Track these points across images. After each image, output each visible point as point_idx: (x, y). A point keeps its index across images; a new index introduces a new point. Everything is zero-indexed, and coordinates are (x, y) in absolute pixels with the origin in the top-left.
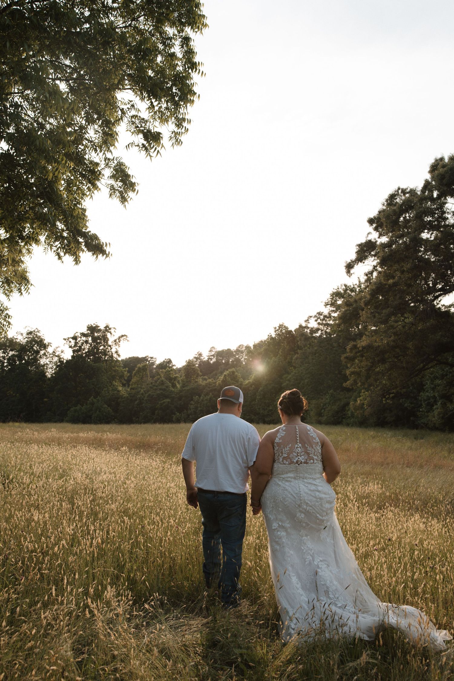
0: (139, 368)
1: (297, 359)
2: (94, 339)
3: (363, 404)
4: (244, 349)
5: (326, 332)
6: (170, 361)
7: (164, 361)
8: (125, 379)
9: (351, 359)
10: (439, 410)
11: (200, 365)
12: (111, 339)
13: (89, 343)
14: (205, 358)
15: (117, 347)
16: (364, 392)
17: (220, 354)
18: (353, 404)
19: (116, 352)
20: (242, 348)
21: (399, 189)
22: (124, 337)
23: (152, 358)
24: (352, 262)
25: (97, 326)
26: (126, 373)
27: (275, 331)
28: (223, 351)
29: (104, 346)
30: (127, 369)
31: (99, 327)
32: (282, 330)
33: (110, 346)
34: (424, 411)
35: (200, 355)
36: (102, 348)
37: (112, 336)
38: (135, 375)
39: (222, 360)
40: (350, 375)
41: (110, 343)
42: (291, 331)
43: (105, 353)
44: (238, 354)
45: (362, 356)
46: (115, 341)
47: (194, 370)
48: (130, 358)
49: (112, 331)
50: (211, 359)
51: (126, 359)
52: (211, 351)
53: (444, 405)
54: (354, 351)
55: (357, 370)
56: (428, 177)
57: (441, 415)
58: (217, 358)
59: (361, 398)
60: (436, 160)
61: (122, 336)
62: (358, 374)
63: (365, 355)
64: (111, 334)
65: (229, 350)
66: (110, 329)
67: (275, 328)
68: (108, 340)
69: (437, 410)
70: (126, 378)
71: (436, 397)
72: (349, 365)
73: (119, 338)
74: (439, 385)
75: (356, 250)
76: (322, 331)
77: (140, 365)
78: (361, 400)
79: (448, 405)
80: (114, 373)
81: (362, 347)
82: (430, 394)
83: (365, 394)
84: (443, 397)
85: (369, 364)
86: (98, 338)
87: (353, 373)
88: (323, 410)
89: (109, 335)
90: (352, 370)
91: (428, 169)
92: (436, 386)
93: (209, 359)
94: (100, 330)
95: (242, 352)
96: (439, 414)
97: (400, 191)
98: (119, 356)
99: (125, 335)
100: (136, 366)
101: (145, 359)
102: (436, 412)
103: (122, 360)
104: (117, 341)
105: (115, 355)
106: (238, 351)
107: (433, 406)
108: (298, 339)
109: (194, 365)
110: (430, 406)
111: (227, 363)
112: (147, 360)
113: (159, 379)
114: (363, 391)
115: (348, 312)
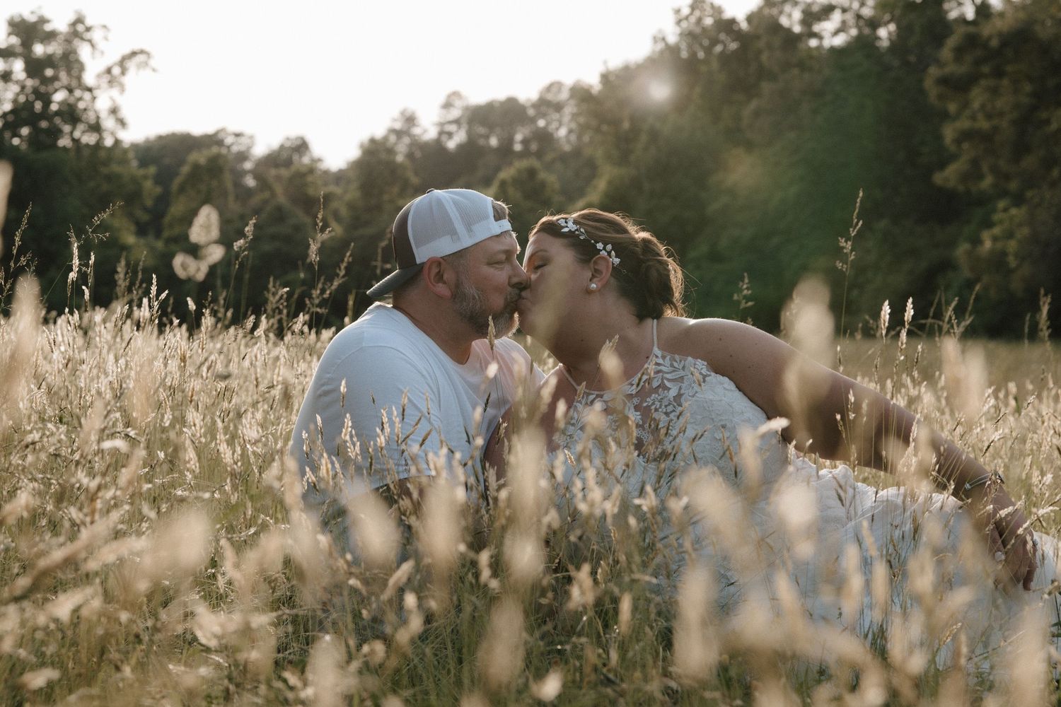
0: (196, 167)
1: (757, 114)
2: (34, 67)
3: (1004, 254)
4: (564, 95)
5: (859, 17)
6: (302, 146)
7: (282, 147)
8: (145, 209)
9: (957, 86)
11: (410, 156)
12: (93, 65)
13: (17, 82)
14: (427, 129)
15: (115, 92)
16: (1005, 210)
17: (482, 117)
19: (114, 111)
20: (559, 90)
22: (141, 58)
23: (238, 135)
25: (43, 21)
26: (148, 184)
27: (679, 22)
28: (490, 107)
29: (71, 91)
30: (152, 170)
31: (48, 21)
32: (699, 20)
33: (90, 90)
35: (410, 120)
36: (59, 96)
37: (97, 54)
38: (182, 189)
39: (487, 137)
40: (958, 141)
41: (89, 78)
42: (733, 21)
43: (71, 114)
44: (544, 115)
45: (999, 73)
46: (109, 71)
47: (393, 170)
48: (160, 138)
49: (96, 35)
50: (450, 135)
51: (147, 141)
52: (447, 105)
54: (969, 59)
55: (983, 124)
58: (469, 133)
59: (996, 230)
61: (134, 54)
62: (984, 139)
63: (1009, 68)
64: (93, 46)
65: (511, 103)
66: (88, 29)
67: (678, 11)
68: (82, 68)
70: (149, 203)
72: (951, 108)
73: (122, 63)
76: (844, 11)
77: (200, 157)
78: (995, 239)
80: (105, 187)
81: (1000, 34)
83: (1008, 215)
85: (1026, 101)
86: (49, 61)
87: (966, 136)
88: (855, 293)
89: (84, 52)
90: (964, 124)
93: (441, 133)
94: (51, 36)
95: (558, 107)
98: (122, 123)
99: (142, 52)
100: (182, 162)
101: (213, 140)
103: (135, 146)
104: (116, 71)
105: (108, 123)
106: (546, 105)
108: (761, 44)
109: (391, 151)
111: (505, 150)
112: (220, 143)
113: (265, 202)
114: (1001, 204)
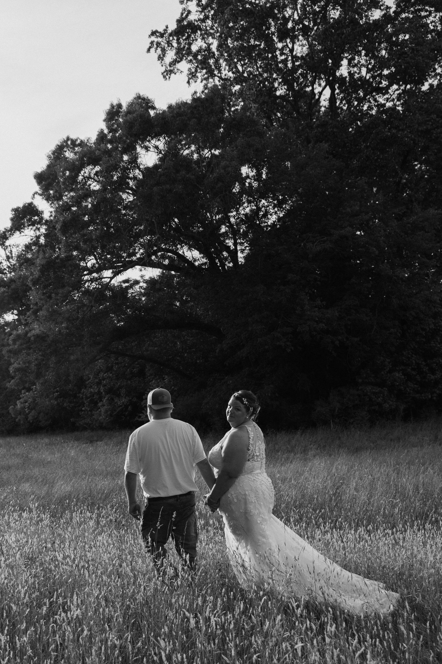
9: (15, 353)
10: (106, 407)
18: (13, 409)
21: (68, 139)
24: (6, 231)
34: (87, 410)
40: (14, 372)
53: (111, 400)
55: (22, 365)
56: (103, 126)
57: (109, 413)
60: (112, 106)
69: (104, 407)
71: (102, 393)
72: (12, 360)
74: (104, 379)
75: (11, 216)
78: (21, 403)
79: (116, 401)
82: (94, 389)
83: (25, 395)
84: (110, 391)
85: (40, 357)
87: (17, 370)
90: (16, 366)
91: (104, 116)
92: (100, 380)
96: (106, 412)
97: (69, 142)
102: (103, 410)
107: (97, 403)
110: (94, 404)
114: (23, 391)
115: (6, 294)
